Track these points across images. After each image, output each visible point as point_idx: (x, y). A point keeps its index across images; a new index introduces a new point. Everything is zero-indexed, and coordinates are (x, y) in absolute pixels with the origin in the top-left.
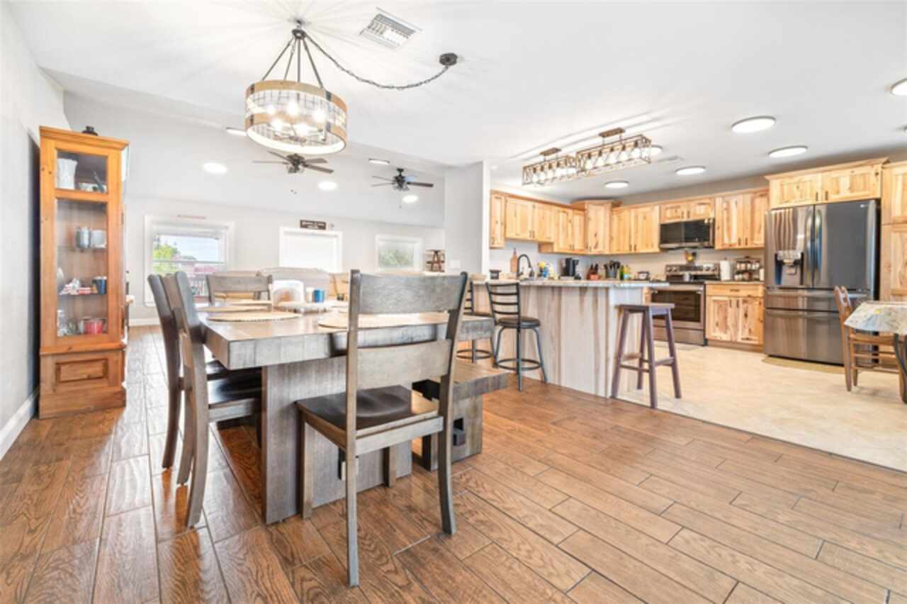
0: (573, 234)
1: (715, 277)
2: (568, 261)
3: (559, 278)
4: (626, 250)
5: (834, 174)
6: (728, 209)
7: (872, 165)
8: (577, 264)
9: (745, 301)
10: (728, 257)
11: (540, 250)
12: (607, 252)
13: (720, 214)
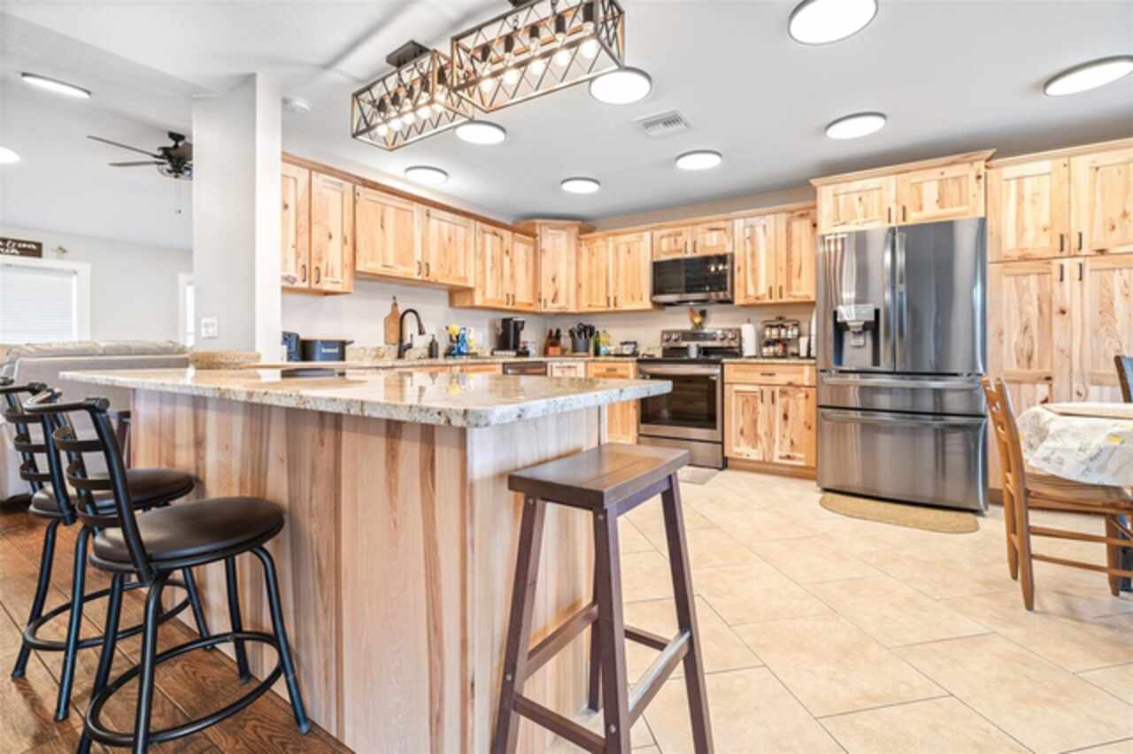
0: (512, 276)
1: (735, 352)
2: (506, 322)
3: (492, 354)
4: (600, 305)
5: (914, 178)
6: (752, 238)
7: (972, 163)
8: (522, 328)
9: (783, 393)
10: (752, 318)
11: (451, 304)
12: (572, 309)
13: (742, 245)
